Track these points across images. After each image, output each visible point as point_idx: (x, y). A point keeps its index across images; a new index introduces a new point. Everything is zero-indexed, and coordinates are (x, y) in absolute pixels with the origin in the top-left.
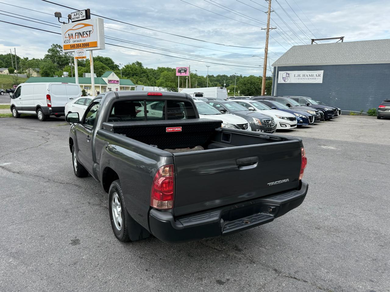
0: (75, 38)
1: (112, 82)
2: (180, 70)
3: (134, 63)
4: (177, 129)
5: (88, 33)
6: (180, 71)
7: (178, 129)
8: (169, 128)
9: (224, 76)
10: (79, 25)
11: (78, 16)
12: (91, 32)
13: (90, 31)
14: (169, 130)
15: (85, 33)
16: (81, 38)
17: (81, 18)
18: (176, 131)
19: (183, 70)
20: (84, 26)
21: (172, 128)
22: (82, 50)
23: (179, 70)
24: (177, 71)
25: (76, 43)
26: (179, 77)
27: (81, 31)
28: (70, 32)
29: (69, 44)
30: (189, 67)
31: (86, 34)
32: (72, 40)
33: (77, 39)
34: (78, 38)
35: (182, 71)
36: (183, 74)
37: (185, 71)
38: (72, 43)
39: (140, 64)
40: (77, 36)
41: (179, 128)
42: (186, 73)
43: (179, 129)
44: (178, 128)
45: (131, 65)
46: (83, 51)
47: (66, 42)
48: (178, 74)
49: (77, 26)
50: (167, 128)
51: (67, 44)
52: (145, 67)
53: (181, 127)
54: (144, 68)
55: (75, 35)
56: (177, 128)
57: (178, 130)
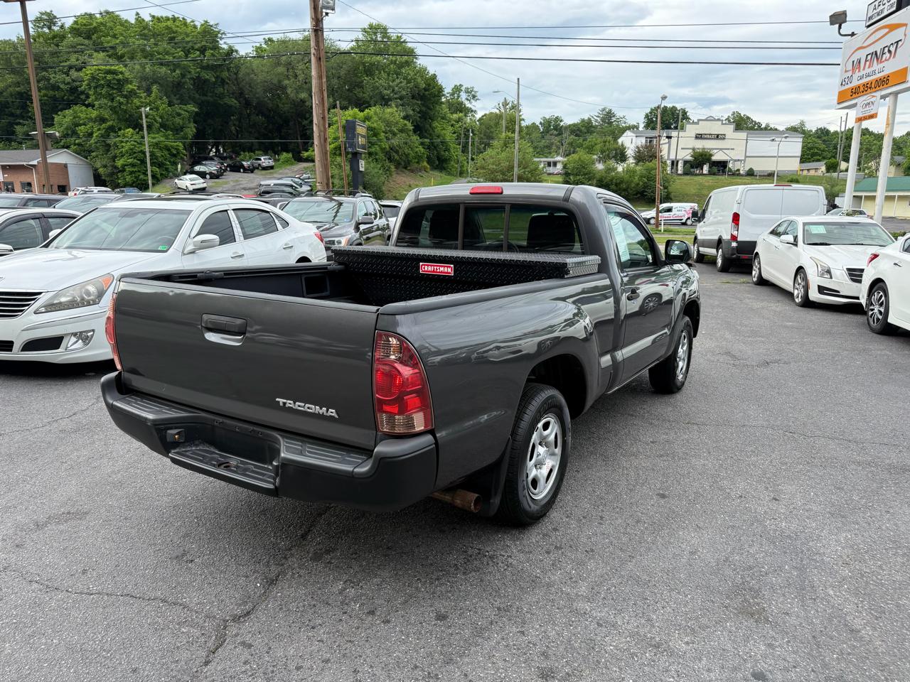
0: (864, 69)
4: (442, 269)
5: (892, 49)
7: (446, 270)
8: (425, 265)
10: (878, 32)
11: (881, 7)
12: (900, 43)
13: (897, 42)
14: (426, 268)
15: (886, 50)
16: (876, 66)
17: (886, 13)
18: (439, 272)
20: (887, 30)
21: (431, 266)
22: (873, 96)
25: (865, 80)
27: (877, 47)
28: (855, 58)
29: (850, 86)
31: (889, 51)
32: (857, 74)
33: (868, 71)
34: (869, 67)
38: (855, 83)
40: (868, 63)
41: (447, 267)
43: (448, 270)
44: (444, 267)
46: (873, 100)
47: (844, 83)
49: (873, 36)
50: (421, 264)
51: (847, 87)
53: (452, 266)
55: (866, 61)
56: (442, 266)
57: (444, 273)
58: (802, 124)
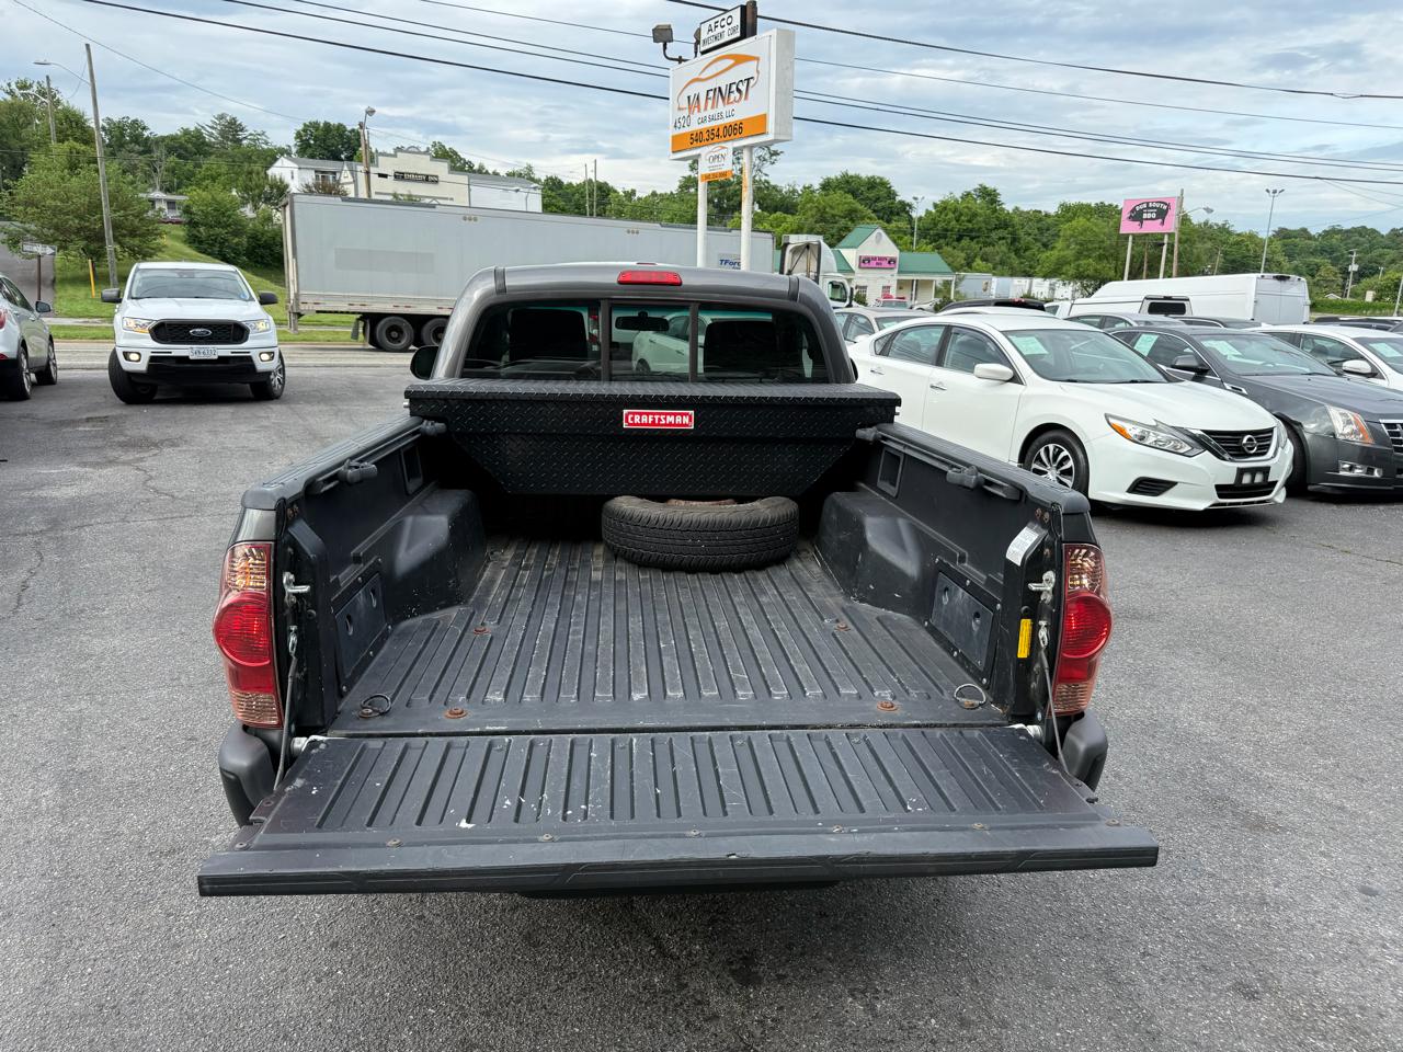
0: (706, 109)
1: (873, 263)
2: (1141, 211)
3: (968, 194)
4: (670, 419)
5: (743, 87)
6: (1137, 216)
7: (679, 419)
8: (634, 414)
9: (1362, 231)
10: (719, 63)
11: (719, 30)
12: (752, 82)
13: (748, 79)
14: (635, 419)
15: (734, 87)
16: (721, 108)
17: (726, 38)
18: (666, 425)
19: (1152, 208)
20: (731, 62)
21: (648, 414)
22: (723, 148)
23: (1132, 211)
24: (1125, 215)
25: (708, 125)
26: (1131, 238)
27: (722, 82)
28: (692, 91)
29: (687, 130)
30: (1181, 199)
31: (739, 90)
32: (695, 116)
33: (710, 112)
34: (712, 107)
35: (1149, 216)
36: (1152, 227)
37: (1162, 214)
38: (695, 127)
39: (990, 195)
40: (710, 102)
41: (682, 415)
42: (1163, 223)
43: (684, 420)
44: (675, 415)
45: (956, 201)
46: (723, 152)
47: (678, 125)
48: (1128, 227)
49: (713, 66)
50: (625, 411)
51: (682, 131)
52: (1009, 207)
53: (692, 412)
54: (1003, 210)
55: (707, 99)
56: (670, 414)
57: (675, 425)
58: (530, 168)
